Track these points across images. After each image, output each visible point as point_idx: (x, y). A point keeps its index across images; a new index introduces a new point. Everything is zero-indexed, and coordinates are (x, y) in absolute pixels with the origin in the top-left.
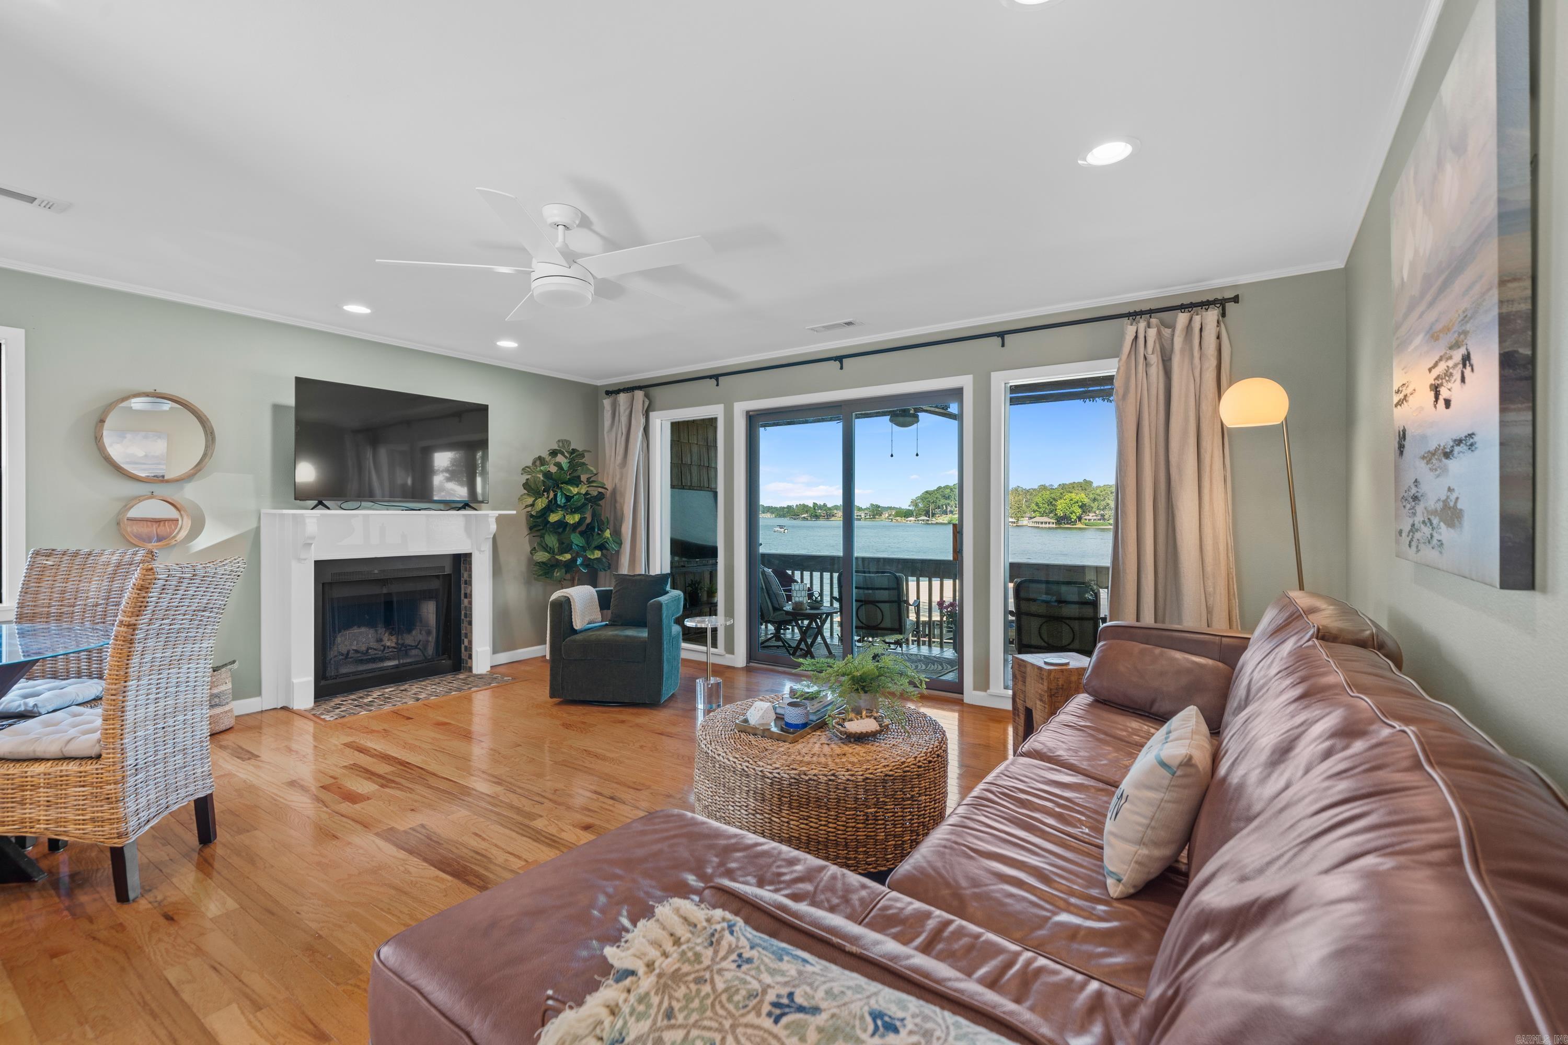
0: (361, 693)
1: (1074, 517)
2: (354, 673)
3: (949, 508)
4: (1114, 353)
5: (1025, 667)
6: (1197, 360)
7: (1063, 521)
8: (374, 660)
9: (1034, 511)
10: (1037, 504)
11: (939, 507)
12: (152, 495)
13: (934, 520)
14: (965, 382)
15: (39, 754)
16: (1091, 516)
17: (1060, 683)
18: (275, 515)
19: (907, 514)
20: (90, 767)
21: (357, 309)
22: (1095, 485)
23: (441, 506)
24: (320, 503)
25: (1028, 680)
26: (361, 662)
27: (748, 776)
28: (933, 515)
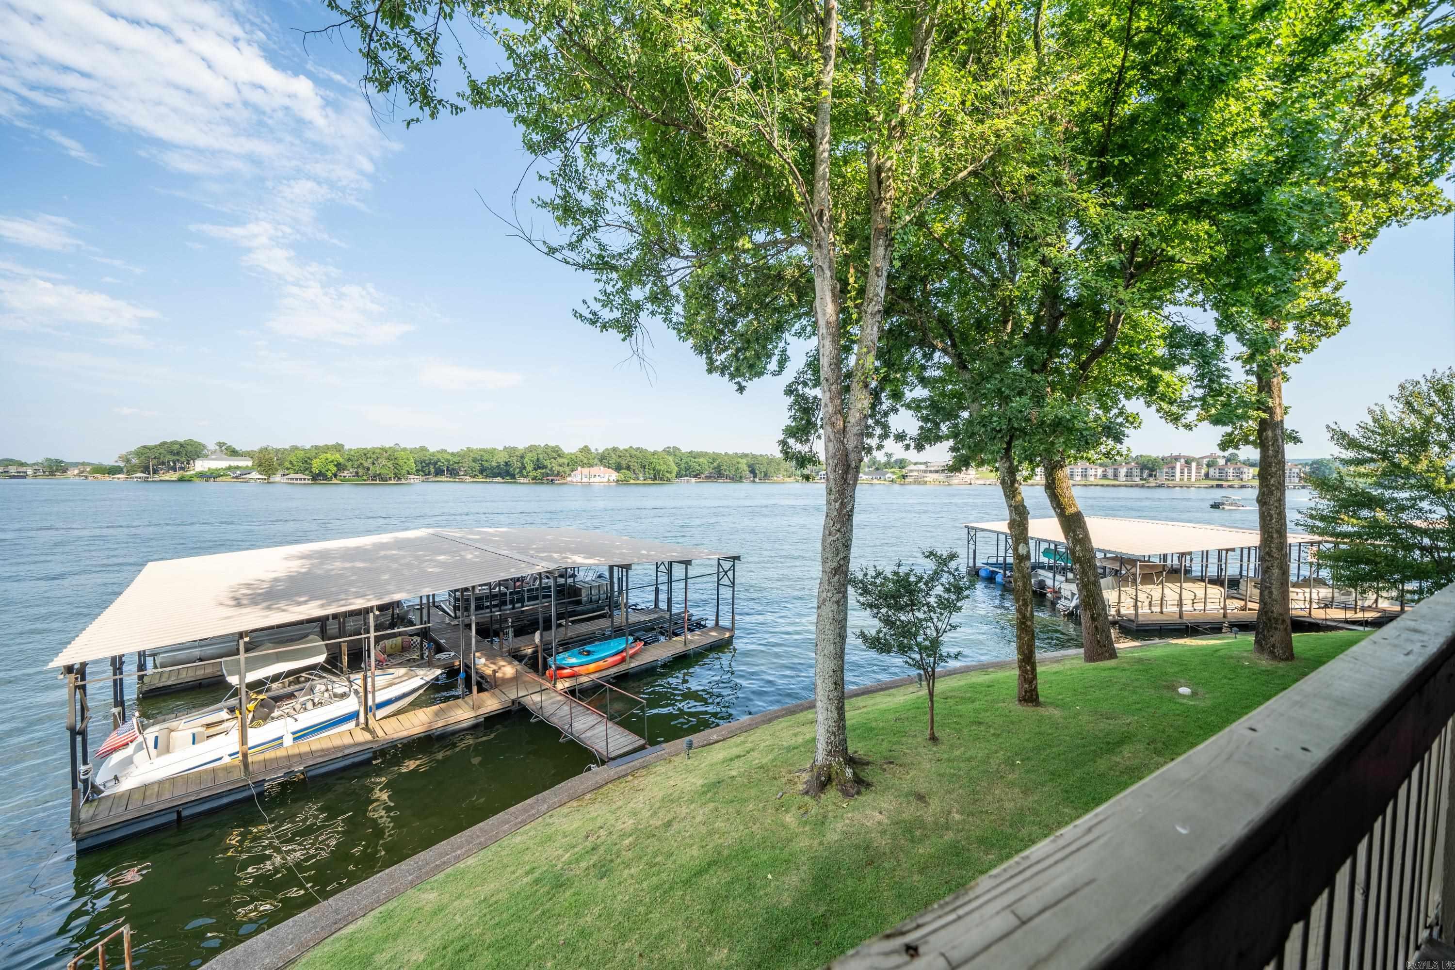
1: (329, 474)
3: (178, 465)
7: (318, 477)
10: (291, 463)
11: (163, 463)
13: (157, 477)
16: (346, 473)
19: (113, 471)
22: (346, 447)
28: (155, 472)
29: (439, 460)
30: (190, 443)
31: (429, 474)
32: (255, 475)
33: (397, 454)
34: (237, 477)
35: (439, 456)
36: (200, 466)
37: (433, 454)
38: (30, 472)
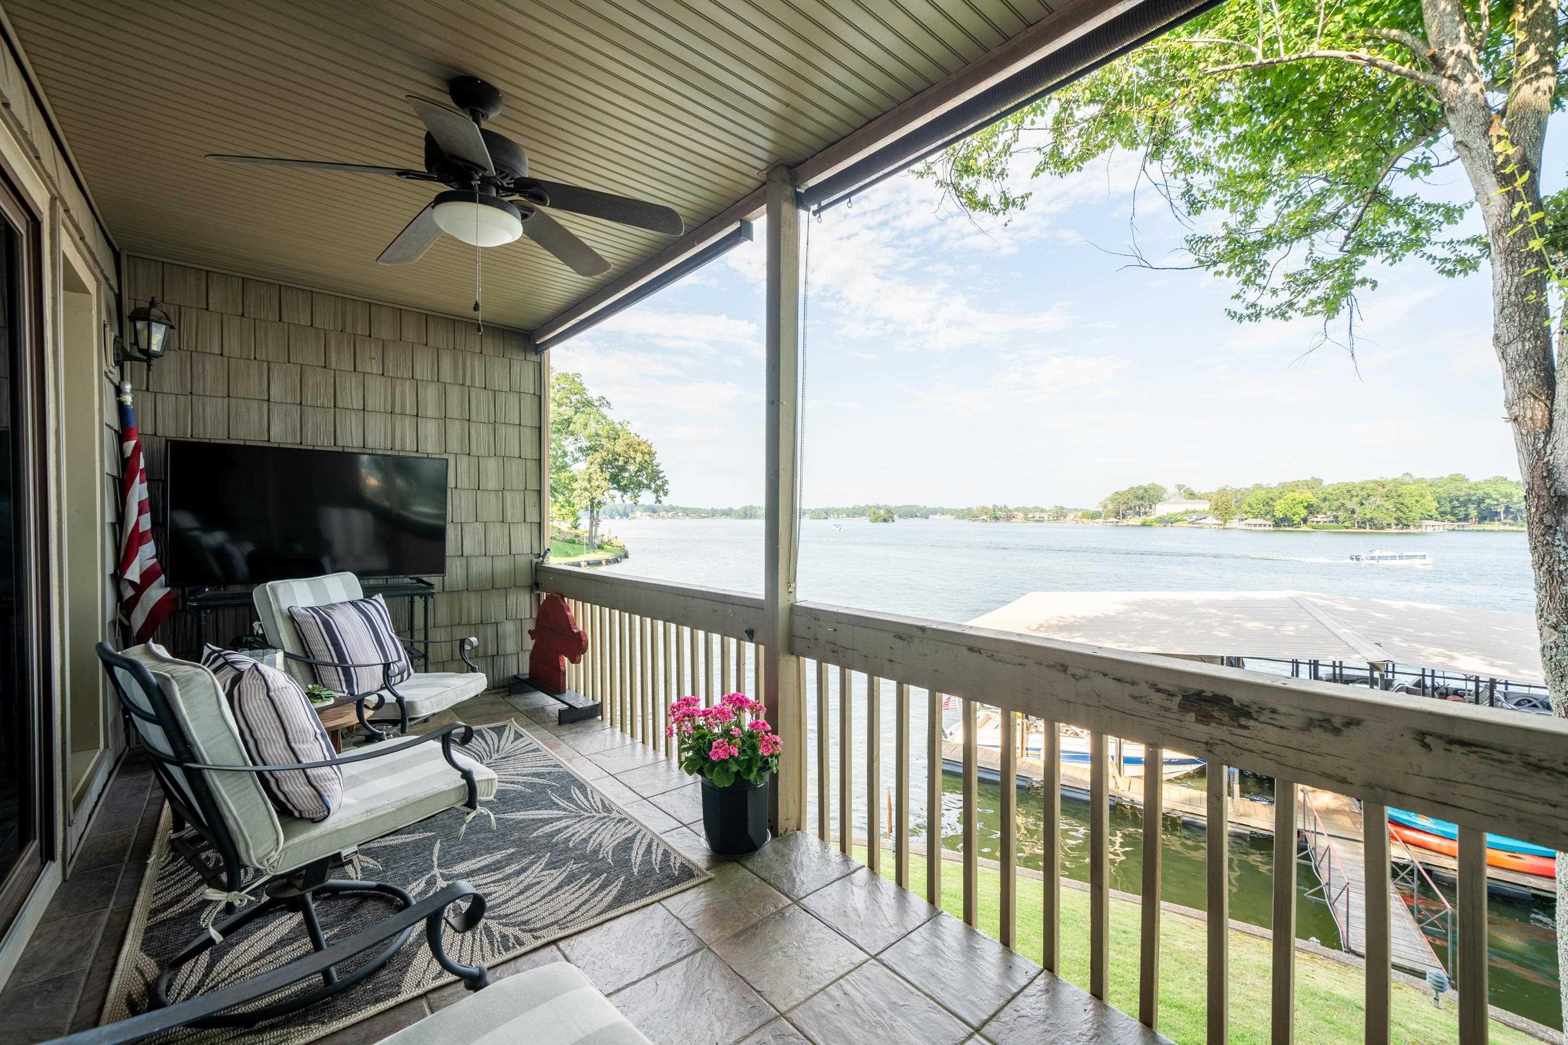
1: (1297, 519)
3: (1143, 510)
7: (1283, 523)
9: (1246, 513)
10: (1250, 505)
11: (1131, 508)
13: (1125, 522)
16: (1320, 517)
19: (1095, 516)
22: (1325, 483)
28: (1124, 516)
29: (1489, 496)
30: (1154, 487)
31: (1466, 518)
32: (1211, 520)
33: (1402, 490)
34: (1192, 522)
35: (1489, 490)
36: (1161, 510)
37: (1476, 486)
38: (1046, 517)
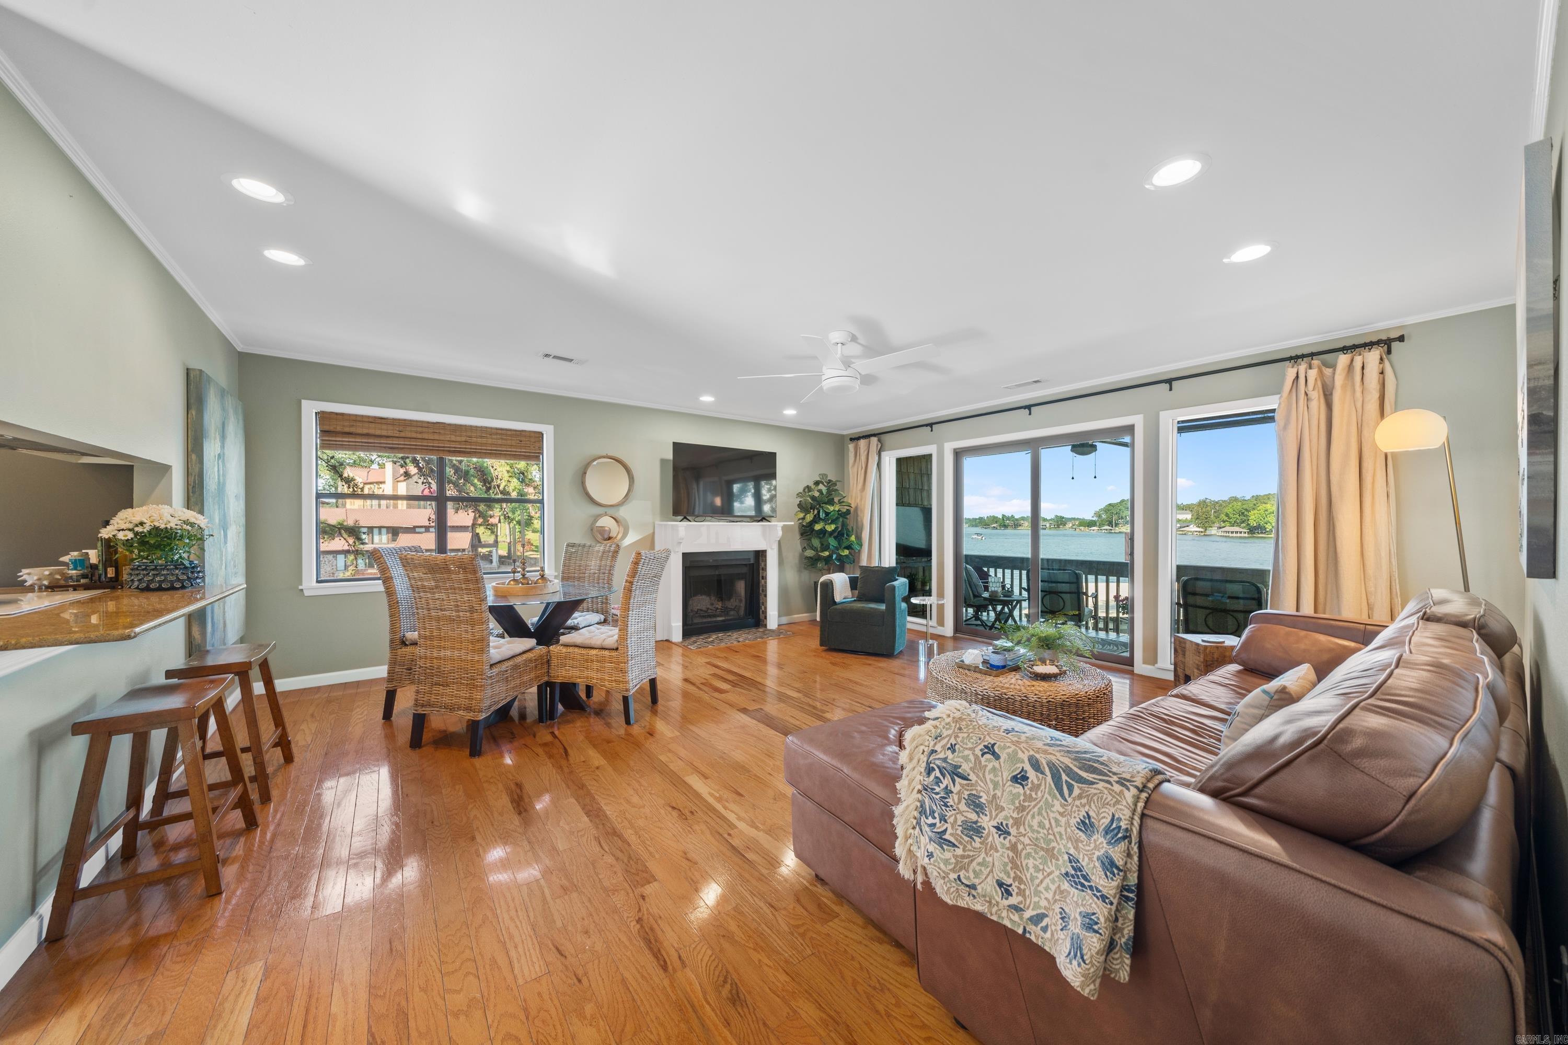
0: (706, 636)
2: (702, 623)
4: (1277, 391)
5: (1185, 643)
6: (1358, 394)
8: (710, 616)
9: (1224, 522)
12: (606, 514)
14: (1137, 420)
15: (593, 645)
17: (1216, 656)
18: (661, 525)
20: (614, 654)
21: (707, 399)
23: (748, 519)
24: (685, 518)
25: (1187, 653)
26: (704, 617)
27: (966, 693)
